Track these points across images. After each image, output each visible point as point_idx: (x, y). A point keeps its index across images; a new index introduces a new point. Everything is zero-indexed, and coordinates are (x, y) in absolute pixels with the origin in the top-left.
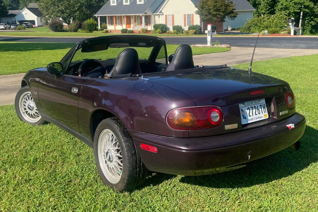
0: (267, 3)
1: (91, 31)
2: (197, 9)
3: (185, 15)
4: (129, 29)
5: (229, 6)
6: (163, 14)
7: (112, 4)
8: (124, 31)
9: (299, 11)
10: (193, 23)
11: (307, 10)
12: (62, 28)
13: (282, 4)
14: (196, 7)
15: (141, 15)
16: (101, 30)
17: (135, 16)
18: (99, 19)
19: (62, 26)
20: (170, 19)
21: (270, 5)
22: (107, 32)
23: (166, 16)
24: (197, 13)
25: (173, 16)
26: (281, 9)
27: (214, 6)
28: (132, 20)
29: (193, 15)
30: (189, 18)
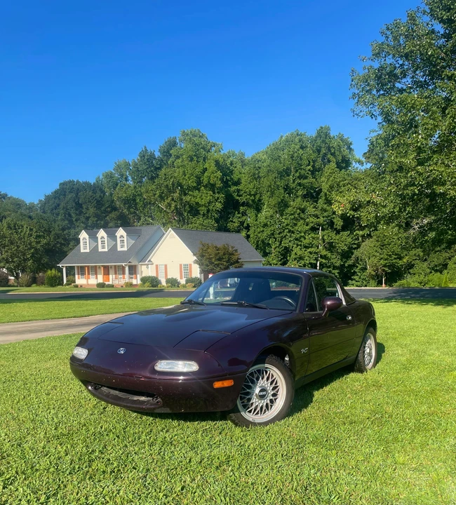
0: (279, 252)
1: (52, 286)
2: (195, 258)
3: (181, 265)
4: (107, 283)
5: (233, 254)
6: (152, 264)
7: (82, 251)
8: (101, 285)
9: (315, 262)
10: (191, 274)
11: (324, 261)
12: (7, 283)
13: (296, 254)
14: (194, 255)
15: (123, 264)
16: (68, 284)
17: (115, 266)
18: (64, 270)
19: (8, 280)
20: (162, 270)
21: (282, 255)
22: (77, 286)
23: (157, 266)
24: (196, 262)
25: (166, 266)
26: (295, 259)
27: (216, 255)
28: (112, 271)
29: (191, 265)
30: (186, 268)
